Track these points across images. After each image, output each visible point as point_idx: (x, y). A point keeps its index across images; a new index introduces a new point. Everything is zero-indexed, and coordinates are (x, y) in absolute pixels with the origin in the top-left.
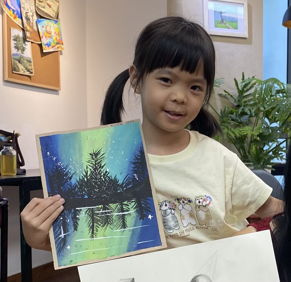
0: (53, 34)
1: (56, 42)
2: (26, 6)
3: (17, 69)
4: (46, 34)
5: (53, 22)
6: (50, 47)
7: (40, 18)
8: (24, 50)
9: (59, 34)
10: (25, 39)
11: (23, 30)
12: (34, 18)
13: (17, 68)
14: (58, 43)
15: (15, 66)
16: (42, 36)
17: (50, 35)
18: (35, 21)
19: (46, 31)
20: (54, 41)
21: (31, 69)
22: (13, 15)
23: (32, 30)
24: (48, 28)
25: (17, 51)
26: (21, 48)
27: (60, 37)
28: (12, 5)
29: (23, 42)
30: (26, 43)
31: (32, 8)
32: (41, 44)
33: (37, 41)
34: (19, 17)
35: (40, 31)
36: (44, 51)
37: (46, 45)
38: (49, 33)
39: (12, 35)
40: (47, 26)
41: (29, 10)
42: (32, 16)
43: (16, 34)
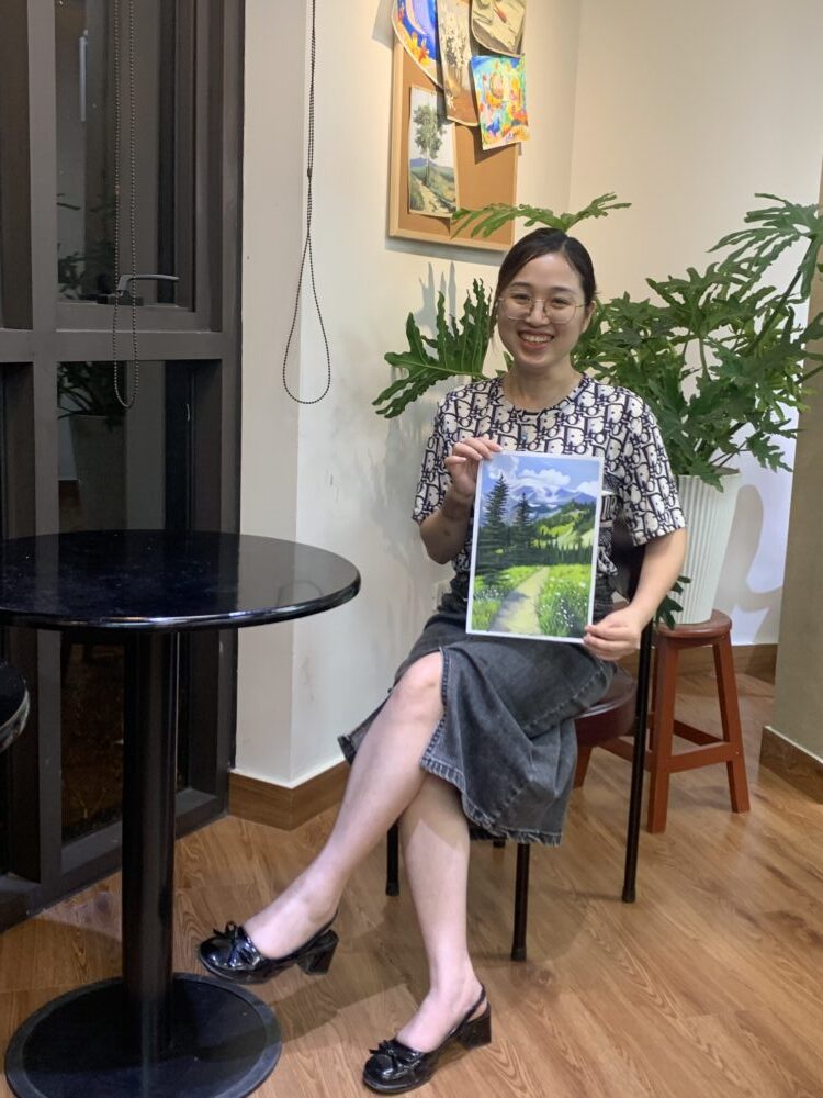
0: (506, 97)
1: (512, 118)
2: (449, 23)
3: (419, 204)
4: (490, 99)
5: (508, 61)
6: (499, 134)
7: (480, 54)
8: (437, 149)
9: (519, 96)
10: (442, 115)
11: (441, 91)
12: (464, 56)
13: (418, 198)
14: (516, 122)
15: (415, 194)
16: (482, 106)
17: (499, 101)
18: (467, 63)
19: (492, 90)
20: (507, 115)
21: (452, 199)
22: (419, 49)
23: (458, 89)
24: (497, 78)
25: (422, 153)
26: (432, 142)
27: (522, 105)
28: (418, 22)
29: (436, 126)
30: (445, 127)
31: (462, 27)
32: (478, 128)
33: (468, 121)
34: (430, 56)
35: (477, 89)
36: (485, 147)
37: (491, 128)
38: (498, 95)
39: (414, 107)
40: (495, 74)
41: (457, 32)
42: (462, 49)
43: (423, 104)
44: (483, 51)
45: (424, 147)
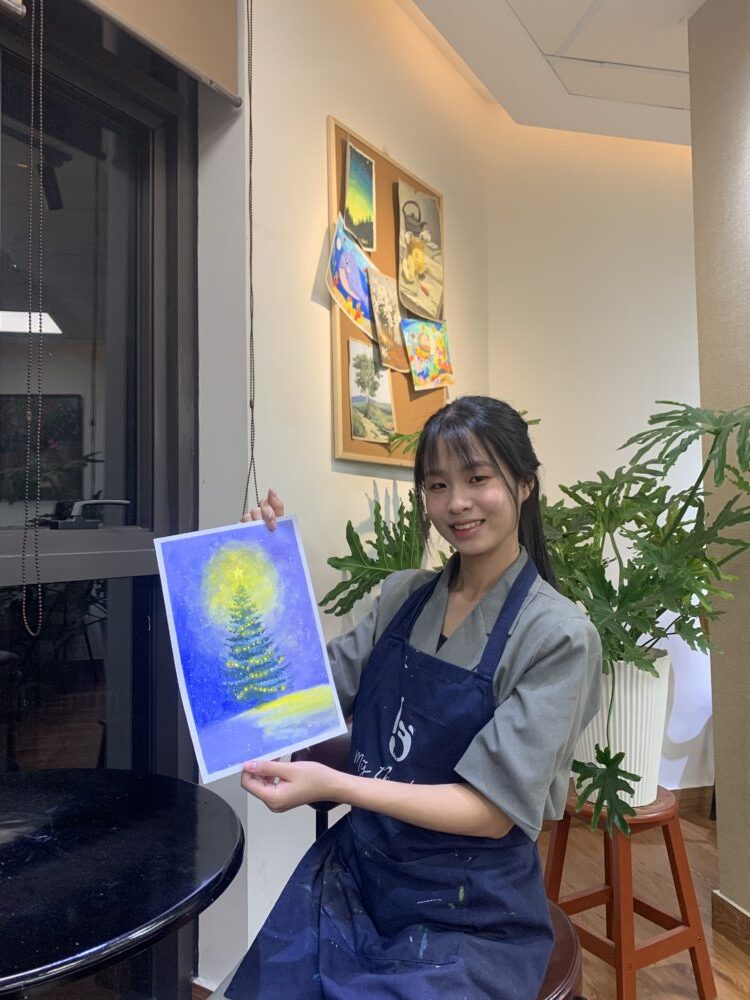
0: (433, 351)
2: (380, 292)
3: (361, 432)
6: (428, 379)
7: (409, 318)
8: (375, 389)
9: (444, 352)
10: (378, 363)
11: (376, 344)
13: (360, 428)
14: (442, 371)
15: (357, 424)
16: (412, 357)
17: (427, 354)
18: (397, 325)
20: (435, 366)
21: (391, 428)
22: (354, 310)
23: (391, 344)
24: (423, 338)
26: (371, 383)
28: (352, 289)
29: (373, 371)
30: (381, 373)
31: (391, 296)
32: (410, 373)
33: (401, 368)
34: (365, 316)
35: (407, 344)
36: (417, 388)
37: (421, 374)
38: (426, 349)
39: (353, 355)
40: (422, 334)
41: (387, 300)
42: (393, 313)
43: (361, 353)
44: (411, 315)
45: (364, 387)
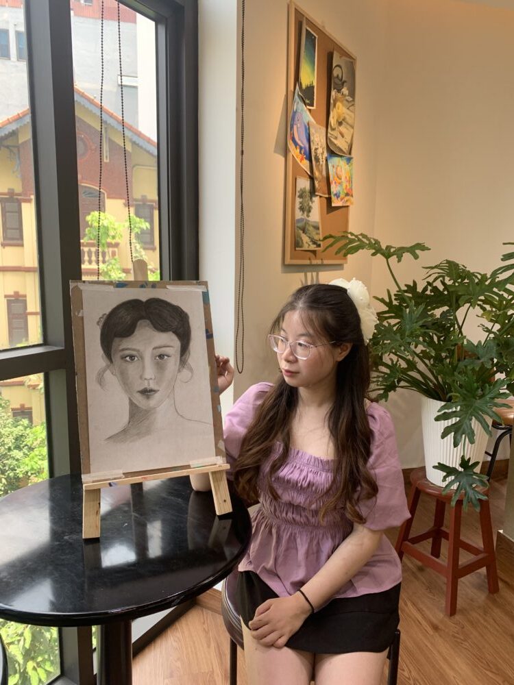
0: (343, 179)
1: (346, 192)
2: (316, 139)
3: (301, 244)
4: (335, 178)
6: (339, 199)
7: (331, 155)
8: (310, 211)
9: (350, 181)
11: (312, 178)
12: (323, 157)
13: (300, 241)
17: (340, 181)
19: (337, 174)
20: (343, 189)
21: (318, 239)
23: (320, 177)
24: (339, 168)
25: (302, 215)
26: (307, 208)
27: (350, 185)
29: (309, 199)
30: (314, 199)
31: (322, 141)
32: (330, 197)
33: (325, 194)
37: (336, 195)
38: (339, 177)
39: (298, 189)
40: (338, 166)
41: (320, 144)
42: (323, 153)
43: (303, 187)
44: (333, 153)
45: (303, 212)
